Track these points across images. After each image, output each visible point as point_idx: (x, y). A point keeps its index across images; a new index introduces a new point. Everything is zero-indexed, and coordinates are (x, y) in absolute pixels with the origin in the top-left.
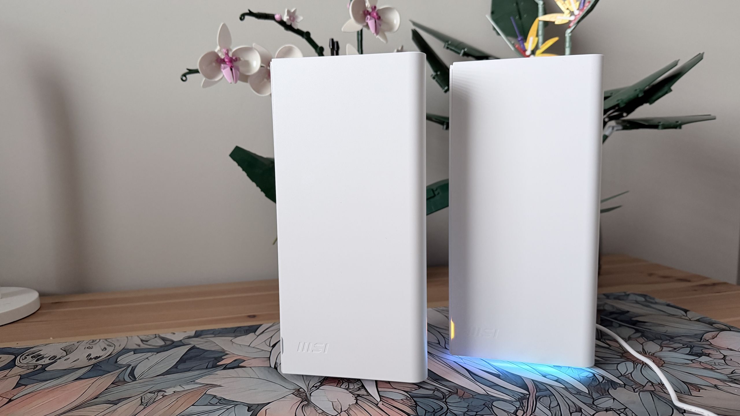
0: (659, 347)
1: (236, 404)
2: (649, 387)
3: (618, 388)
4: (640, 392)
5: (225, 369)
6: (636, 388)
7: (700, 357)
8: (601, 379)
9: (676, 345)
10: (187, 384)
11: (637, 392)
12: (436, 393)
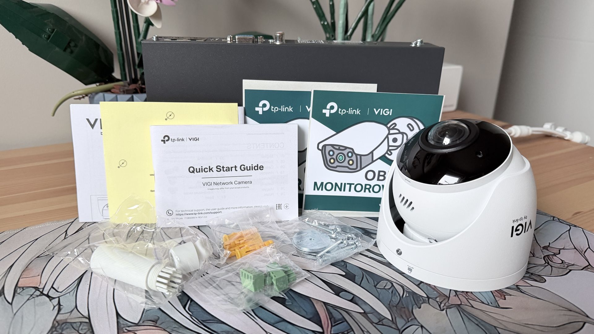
3: (422, 305)
4: (447, 308)
6: (441, 303)
8: (401, 292)
11: (443, 310)
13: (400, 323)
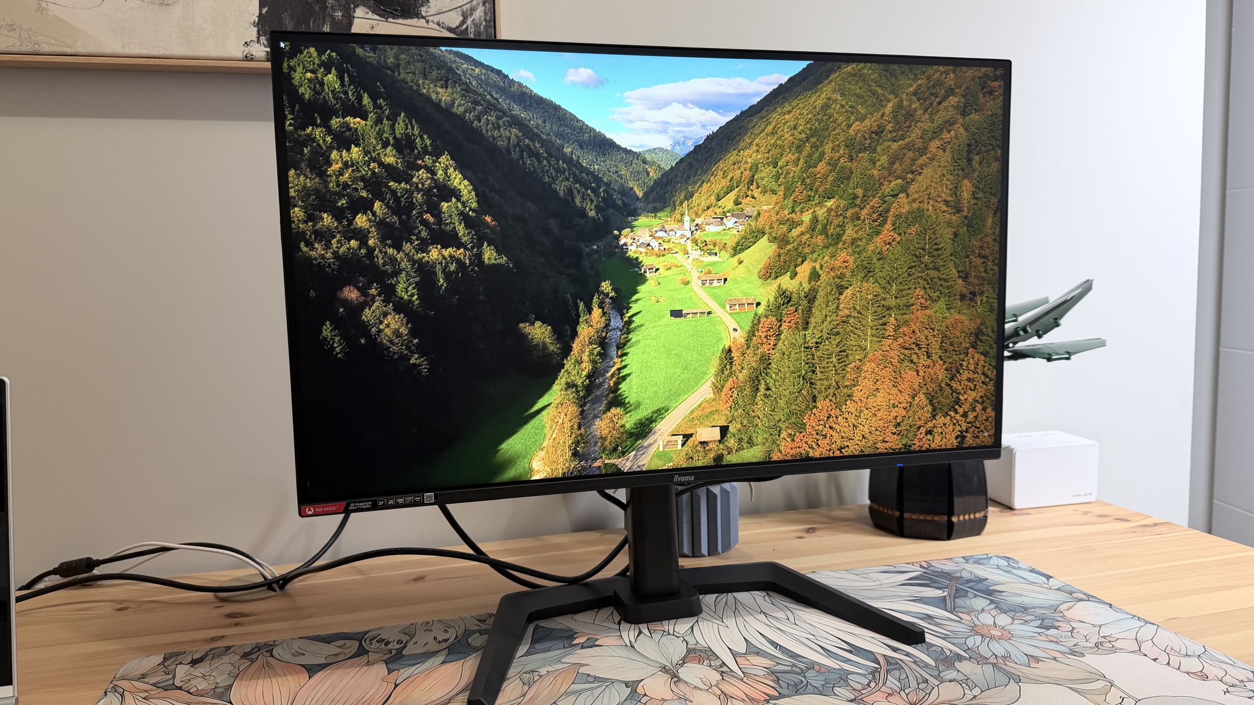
0: (1011, 620)
1: (613, 682)
2: (994, 661)
3: (963, 661)
4: (983, 663)
5: (582, 647)
6: (980, 661)
7: (1048, 629)
8: (948, 653)
9: (1027, 618)
10: (555, 664)
12: (794, 668)
13: (941, 668)
